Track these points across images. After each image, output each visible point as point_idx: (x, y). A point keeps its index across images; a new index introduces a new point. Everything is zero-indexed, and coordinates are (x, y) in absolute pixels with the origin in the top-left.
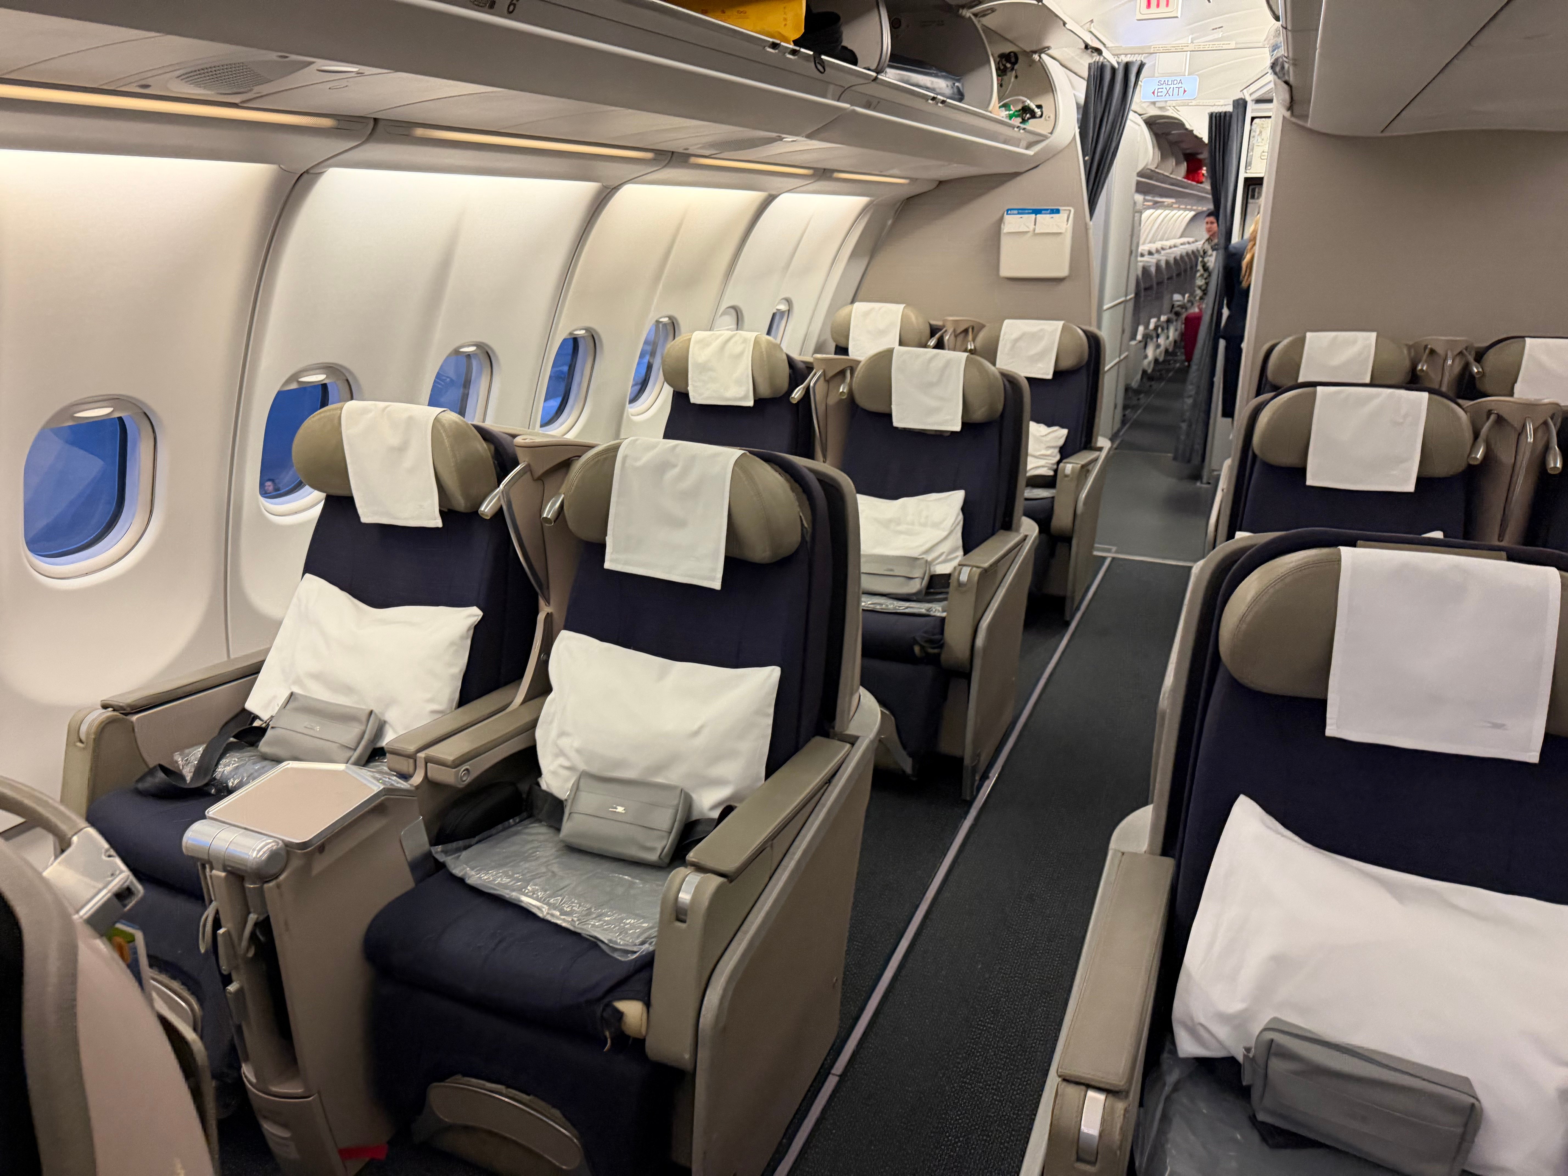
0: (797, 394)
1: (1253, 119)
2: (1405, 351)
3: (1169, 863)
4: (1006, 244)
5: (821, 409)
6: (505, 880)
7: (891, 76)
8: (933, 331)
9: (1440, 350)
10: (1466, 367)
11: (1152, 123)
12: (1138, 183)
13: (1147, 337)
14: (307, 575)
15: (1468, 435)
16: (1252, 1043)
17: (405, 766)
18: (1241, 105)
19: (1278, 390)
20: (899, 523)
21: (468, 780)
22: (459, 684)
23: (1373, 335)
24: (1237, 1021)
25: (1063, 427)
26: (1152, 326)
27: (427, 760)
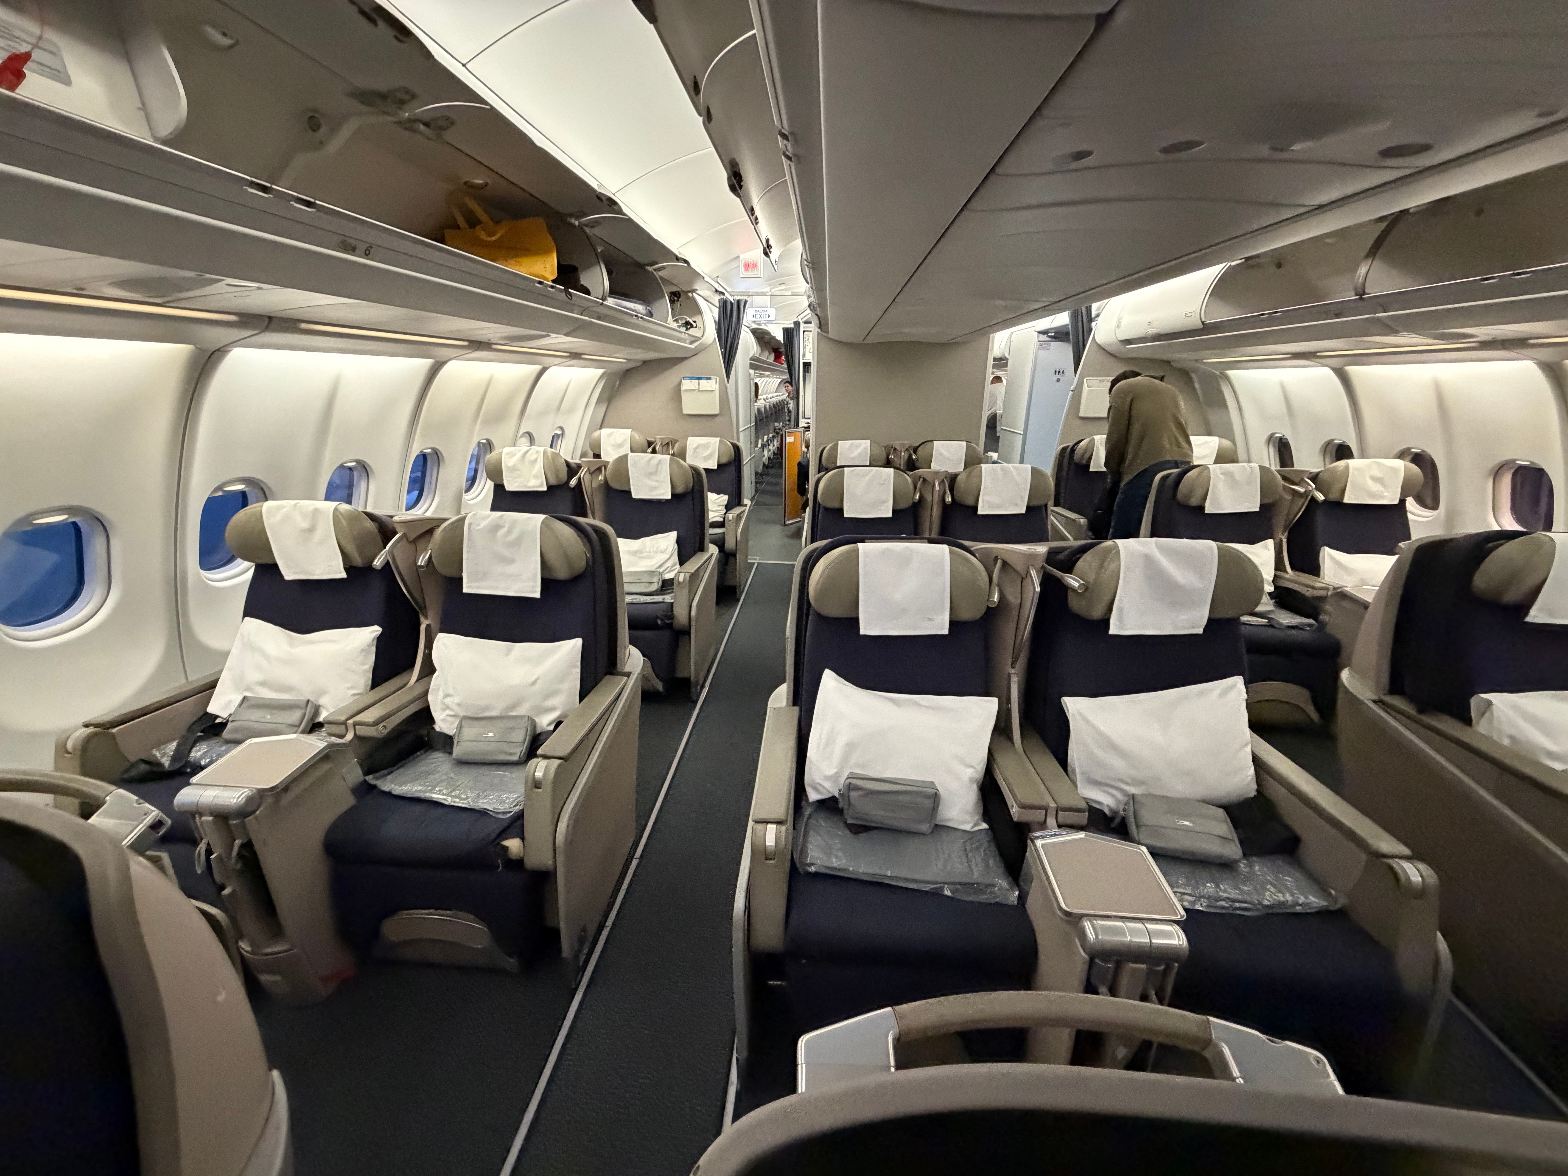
0: (573, 482)
1: (804, 331)
2: (883, 449)
3: (796, 709)
4: (684, 397)
5: (589, 490)
6: (420, 788)
7: (611, 302)
8: (650, 444)
9: (898, 448)
10: (910, 456)
11: (754, 332)
12: (750, 363)
13: (763, 446)
14: (247, 619)
15: (911, 487)
16: (841, 787)
17: (340, 730)
18: (797, 324)
19: (827, 470)
20: (641, 552)
21: (385, 732)
22: (371, 675)
23: (868, 442)
24: (834, 778)
25: (725, 494)
26: (765, 440)
27: (355, 724)
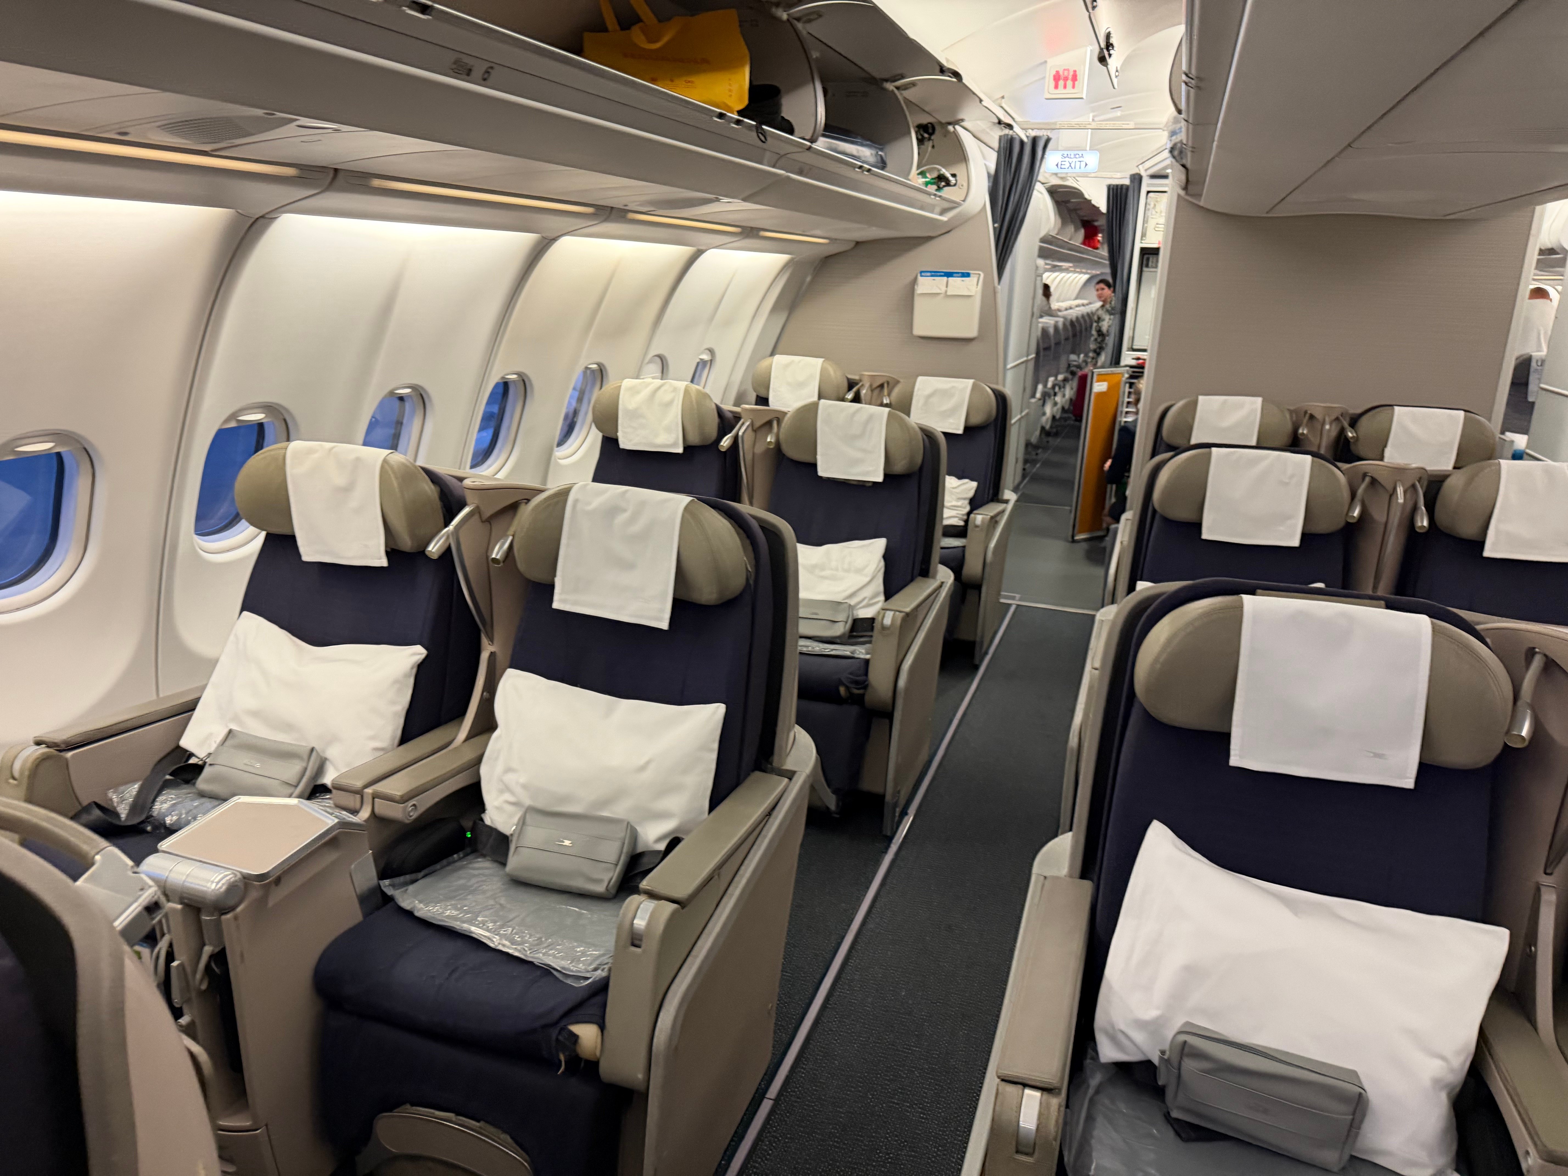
0: (725, 443)
1: (1148, 192)
2: (1287, 414)
3: (1088, 886)
4: (920, 306)
5: (749, 458)
6: (456, 913)
7: (824, 145)
8: (851, 385)
9: (1318, 415)
10: (1342, 432)
11: (1056, 194)
12: (1041, 248)
13: (1046, 396)
14: (245, 613)
15: (1346, 493)
16: (1166, 1045)
17: (352, 801)
18: (1137, 179)
19: (1174, 451)
20: (826, 569)
21: (415, 815)
22: (402, 721)
23: (1259, 400)
24: (1154, 1027)
25: (972, 480)
26: (1050, 385)
27: (375, 796)
